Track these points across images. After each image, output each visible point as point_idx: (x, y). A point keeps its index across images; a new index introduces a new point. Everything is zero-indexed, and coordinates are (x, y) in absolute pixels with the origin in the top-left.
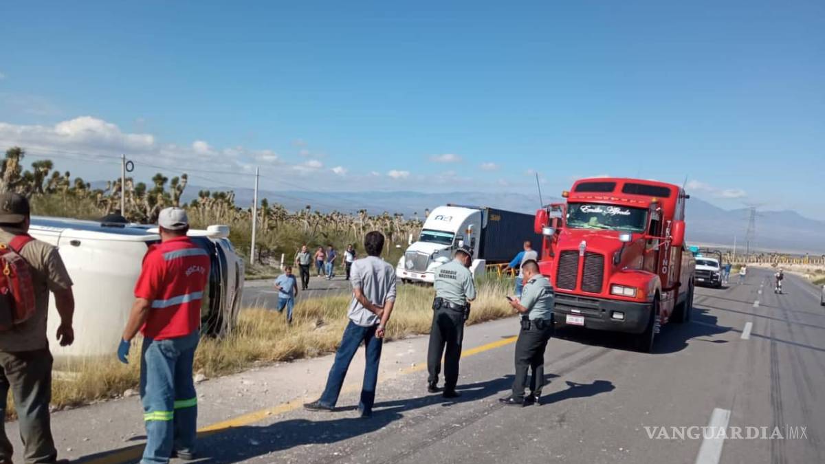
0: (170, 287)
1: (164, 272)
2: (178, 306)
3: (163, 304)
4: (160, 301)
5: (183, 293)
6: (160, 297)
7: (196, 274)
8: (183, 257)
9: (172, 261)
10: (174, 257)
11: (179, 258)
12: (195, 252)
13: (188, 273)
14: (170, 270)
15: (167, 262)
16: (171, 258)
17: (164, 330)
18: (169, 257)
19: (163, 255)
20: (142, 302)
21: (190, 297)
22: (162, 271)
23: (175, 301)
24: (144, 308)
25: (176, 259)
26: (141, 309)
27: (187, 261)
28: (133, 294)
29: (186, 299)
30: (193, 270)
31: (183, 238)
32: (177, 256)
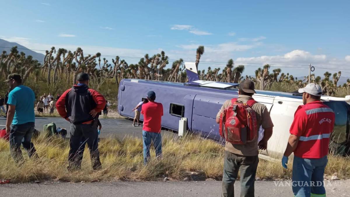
0: (310, 130)
1: (306, 121)
2: (315, 141)
3: (305, 139)
4: (305, 137)
5: (318, 134)
6: (304, 135)
7: (325, 123)
8: (318, 113)
9: (311, 114)
10: (312, 113)
11: (315, 113)
12: (325, 110)
13: (321, 122)
14: (310, 120)
15: (308, 116)
16: (310, 113)
17: (305, 154)
18: (309, 112)
19: (306, 111)
20: (294, 137)
21: (322, 136)
22: (305, 120)
23: (313, 138)
24: (295, 141)
25: (313, 114)
26: (293, 141)
27: (320, 115)
28: (289, 132)
29: (319, 137)
30: (324, 121)
31: (319, 101)
32: (314, 112)
